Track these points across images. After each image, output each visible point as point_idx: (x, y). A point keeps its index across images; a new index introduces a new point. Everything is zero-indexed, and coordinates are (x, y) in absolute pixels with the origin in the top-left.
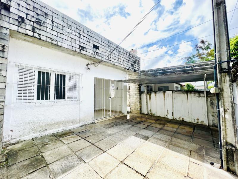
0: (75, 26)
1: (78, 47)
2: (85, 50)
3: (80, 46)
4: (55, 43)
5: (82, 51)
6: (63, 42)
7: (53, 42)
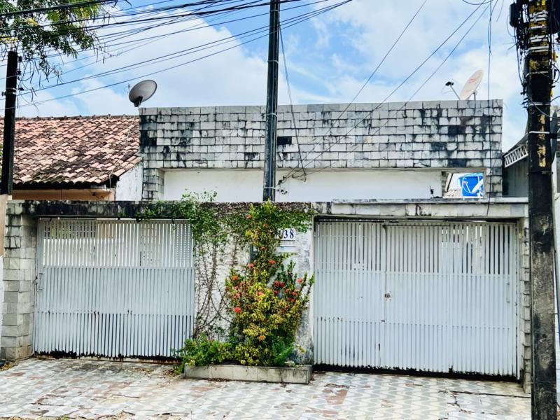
0: (236, 117)
1: (242, 157)
2: (255, 158)
3: (246, 154)
4: (205, 165)
5: (249, 162)
6: (216, 159)
7: (201, 165)
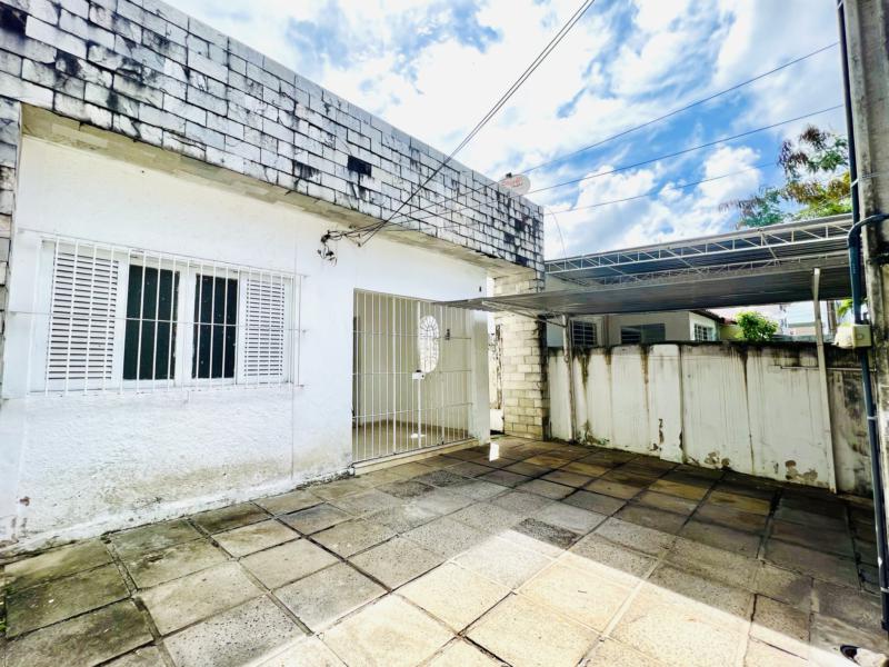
0: (275, 84)
1: (288, 167)
2: (314, 178)
3: (295, 163)
4: (196, 152)
5: (302, 182)
6: (228, 148)
7: (188, 150)
